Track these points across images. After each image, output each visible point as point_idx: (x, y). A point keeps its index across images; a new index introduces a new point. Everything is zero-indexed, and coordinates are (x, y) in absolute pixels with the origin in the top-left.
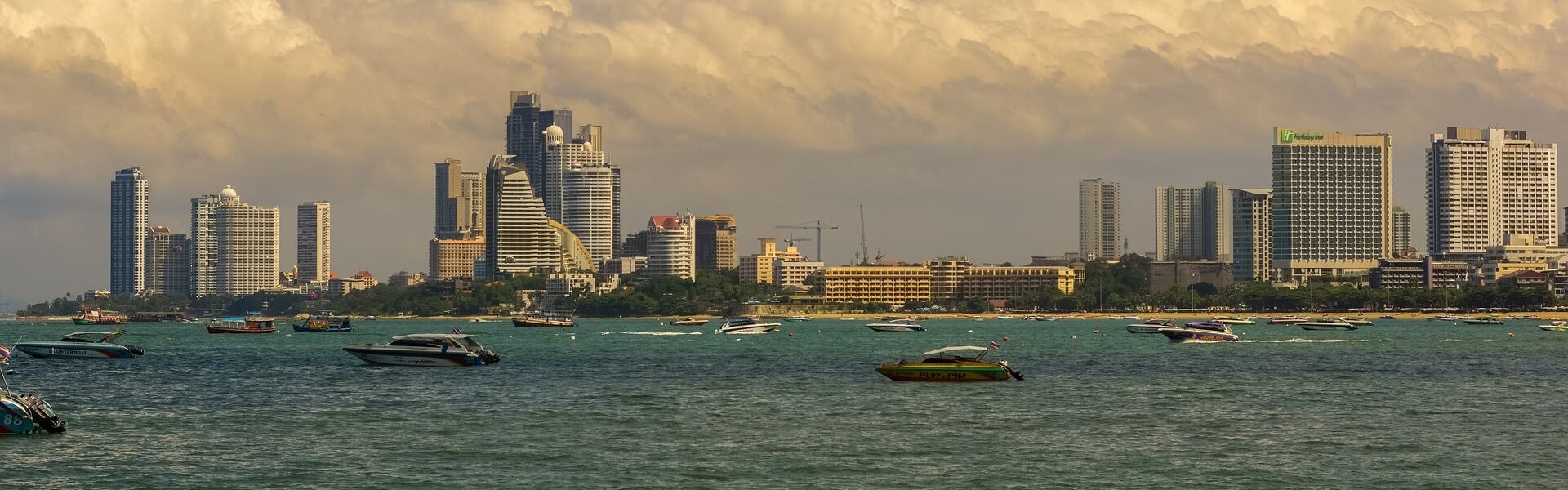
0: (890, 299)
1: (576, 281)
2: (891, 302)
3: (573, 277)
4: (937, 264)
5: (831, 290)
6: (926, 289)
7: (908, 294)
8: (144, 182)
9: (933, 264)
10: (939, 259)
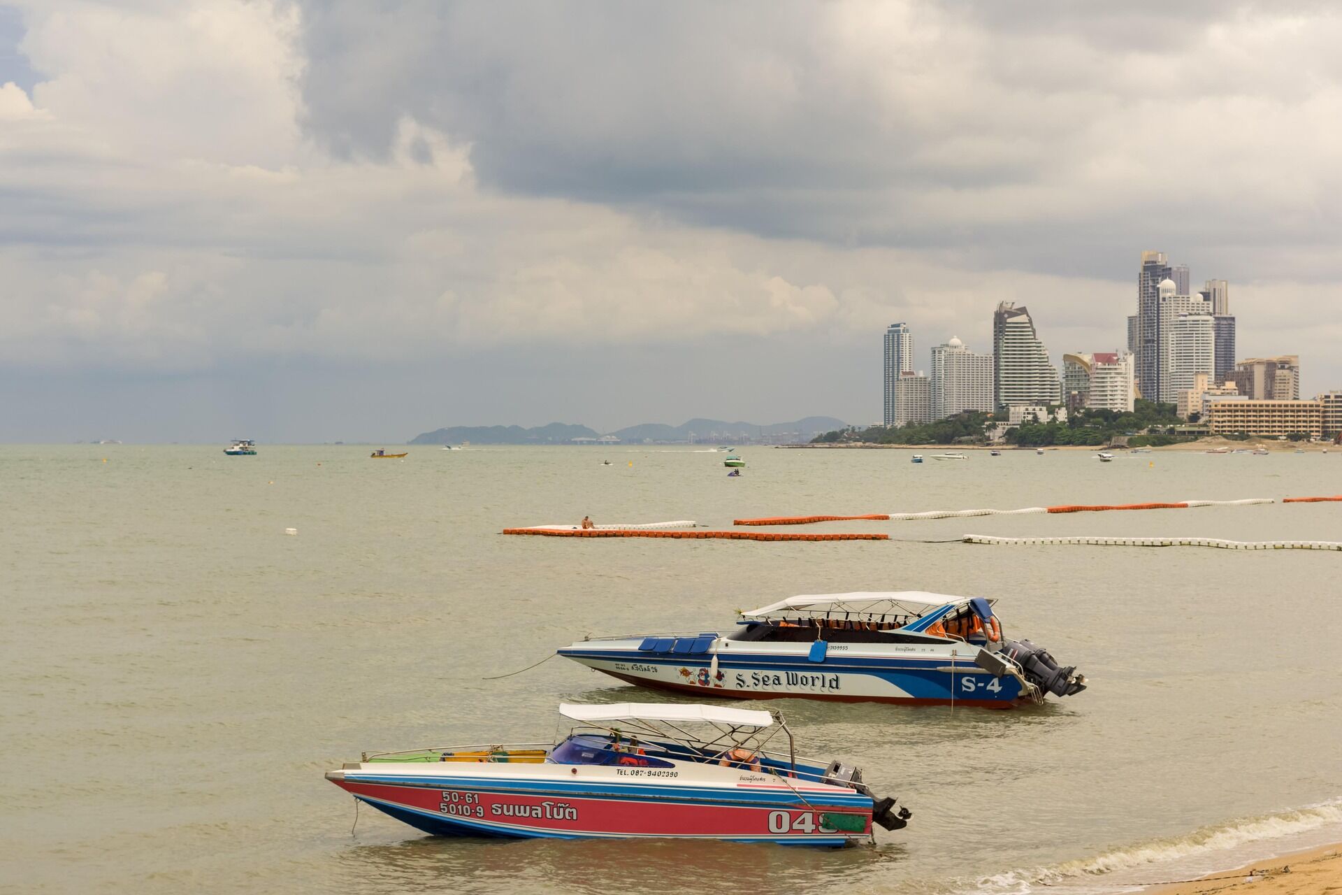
0: (1279, 431)
1: (1028, 413)
2: (1280, 434)
3: (1027, 409)
4: (1329, 397)
5: (1219, 422)
6: (1317, 421)
7: (1298, 427)
8: (908, 335)
9: (1326, 397)
10: (1331, 392)
